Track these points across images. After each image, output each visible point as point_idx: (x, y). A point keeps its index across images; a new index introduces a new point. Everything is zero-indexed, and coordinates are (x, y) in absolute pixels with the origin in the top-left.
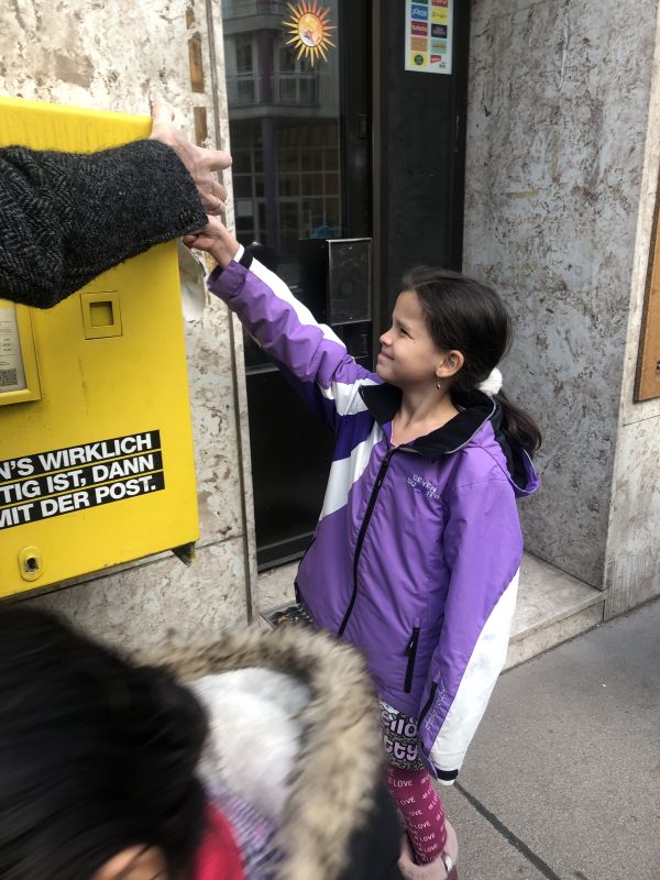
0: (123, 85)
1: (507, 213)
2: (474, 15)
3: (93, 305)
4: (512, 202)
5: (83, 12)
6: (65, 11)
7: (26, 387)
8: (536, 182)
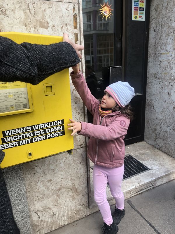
0: (56, 28)
1: (160, 59)
2: (151, 5)
3: (47, 87)
4: (162, 55)
5: (46, 9)
6: (41, 9)
7: (30, 108)
8: (169, 50)
